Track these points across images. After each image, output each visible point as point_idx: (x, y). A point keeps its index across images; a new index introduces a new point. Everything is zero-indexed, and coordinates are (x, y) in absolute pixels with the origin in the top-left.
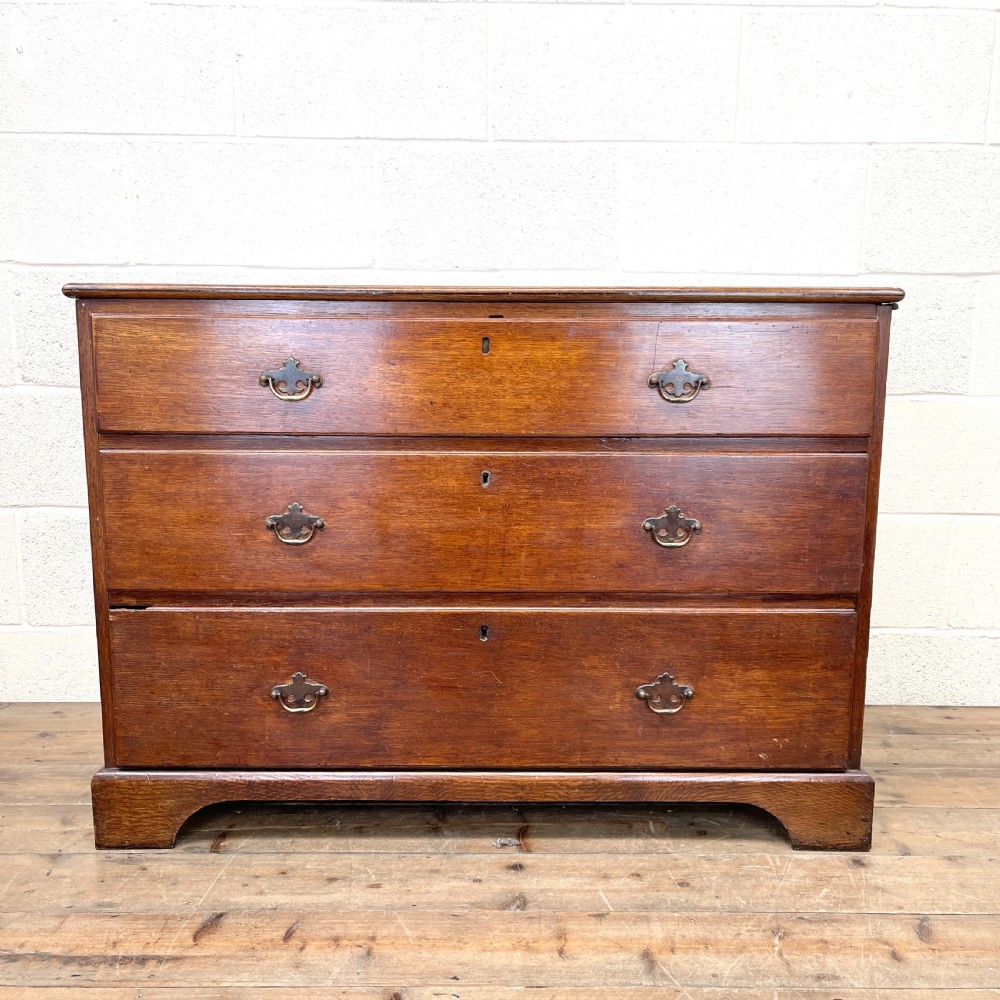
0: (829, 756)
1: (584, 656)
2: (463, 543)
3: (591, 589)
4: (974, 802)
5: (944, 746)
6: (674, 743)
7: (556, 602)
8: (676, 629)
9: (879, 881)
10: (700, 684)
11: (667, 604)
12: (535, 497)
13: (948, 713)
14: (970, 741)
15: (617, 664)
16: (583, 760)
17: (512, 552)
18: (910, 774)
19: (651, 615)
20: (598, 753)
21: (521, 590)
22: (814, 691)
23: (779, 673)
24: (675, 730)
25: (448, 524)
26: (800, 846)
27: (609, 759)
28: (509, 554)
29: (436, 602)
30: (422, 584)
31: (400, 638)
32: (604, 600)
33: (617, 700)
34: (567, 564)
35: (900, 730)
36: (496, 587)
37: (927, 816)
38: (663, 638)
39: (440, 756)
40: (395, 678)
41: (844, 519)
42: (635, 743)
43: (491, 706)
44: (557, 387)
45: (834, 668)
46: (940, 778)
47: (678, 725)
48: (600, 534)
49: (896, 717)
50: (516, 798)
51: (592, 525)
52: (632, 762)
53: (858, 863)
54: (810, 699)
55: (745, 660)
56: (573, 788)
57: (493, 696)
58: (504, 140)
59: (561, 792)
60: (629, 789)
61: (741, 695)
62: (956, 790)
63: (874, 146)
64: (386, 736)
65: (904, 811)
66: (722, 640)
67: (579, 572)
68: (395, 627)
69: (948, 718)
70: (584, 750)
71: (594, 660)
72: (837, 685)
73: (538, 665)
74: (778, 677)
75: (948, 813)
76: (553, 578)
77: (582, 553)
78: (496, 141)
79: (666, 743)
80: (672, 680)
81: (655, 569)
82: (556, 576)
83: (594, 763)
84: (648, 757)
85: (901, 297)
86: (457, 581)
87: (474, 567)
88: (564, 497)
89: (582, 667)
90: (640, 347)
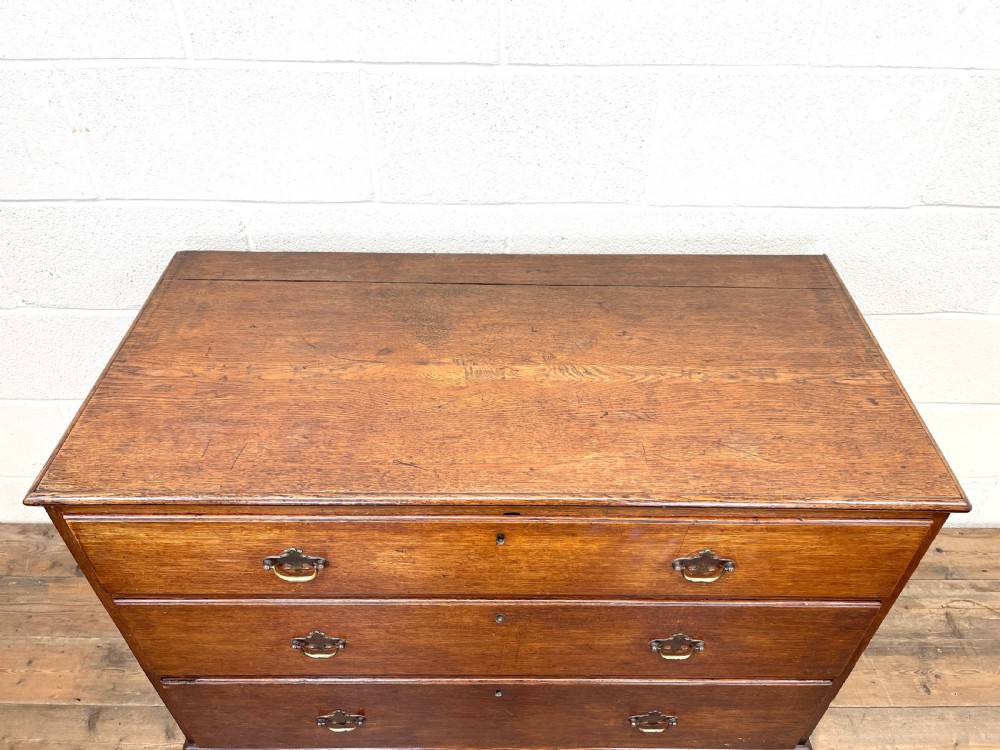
0: (782, 745)
1: (586, 703)
2: (479, 652)
4: (886, 698)
10: (684, 716)
12: (548, 628)
15: (614, 707)
17: (525, 656)
22: (781, 719)
23: (754, 711)
25: (464, 642)
28: (522, 658)
31: (424, 695)
34: (575, 662)
36: (510, 673)
38: (656, 696)
40: (422, 713)
41: (842, 641)
43: (504, 724)
44: (575, 566)
48: (609, 648)
54: (776, 722)
55: (725, 705)
57: (506, 720)
58: (519, 64)
61: (717, 720)
62: (874, 677)
63: (973, 72)
64: (417, 736)
68: (420, 690)
71: (595, 705)
72: (801, 717)
73: (546, 707)
74: (751, 713)
75: (864, 716)
76: (562, 669)
77: (590, 657)
78: (510, 64)
80: (660, 715)
86: (474, 670)
87: (489, 664)
88: (576, 628)
89: (583, 708)
90: (666, 541)
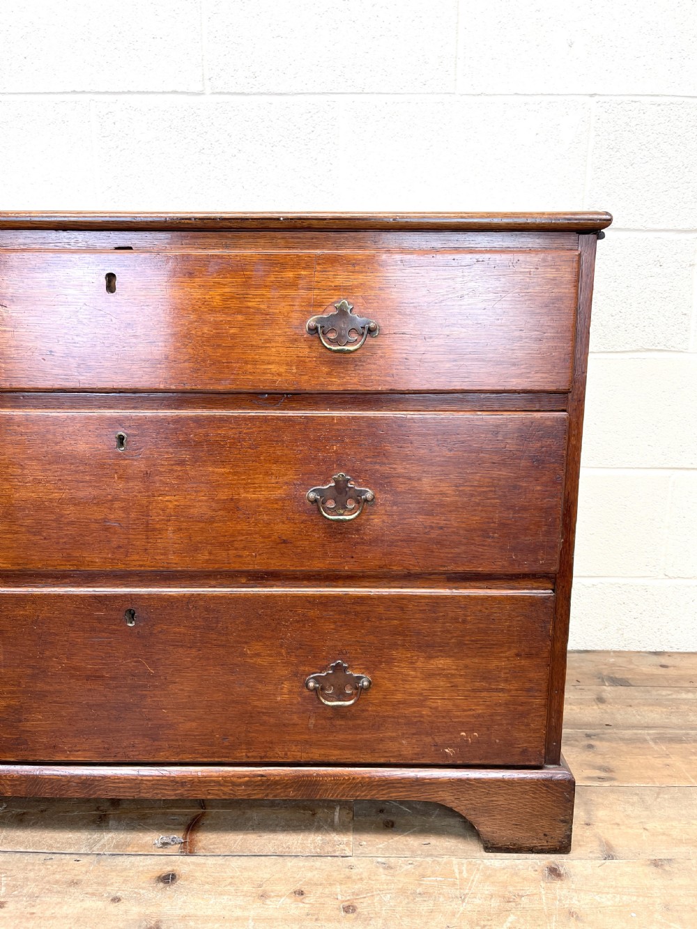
0: (524, 752)
1: (246, 643)
2: (99, 516)
3: (250, 568)
4: (686, 779)
5: (658, 703)
6: (350, 737)
7: (213, 583)
8: (348, 613)
9: (574, 901)
10: (378, 673)
11: (340, 583)
12: (182, 463)
13: (664, 660)
14: (684, 696)
15: (283, 651)
16: (249, 754)
17: (158, 526)
18: (622, 739)
19: (321, 596)
20: (266, 747)
21: (170, 570)
22: (506, 680)
23: (467, 661)
24: (350, 723)
25: (81, 494)
26: (491, 847)
27: (278, 753)
28: (154, 530)
29: (75, 582)
30: (56, 563)
31: (35, 622)
32: (267, 580)
33: (285, 691)
34: (222, 539)
35: (616, 682)
36: (141, 566)
37: (635, 799)
38: (335, 622)
39: (89, 750)
40: (33, 667)
41: (539, 488)
42: (307, 737)
43: (143, 697)
44: (200, 333)
45: (529, 656)
46: (651, 743)
47: (354, 717)
48: (259, 506)
49: (613, 665)
50: (175, 795)
51: (249, 496)
52: (304, 757)
53: (554, 872)
54: (502, 690)
55: (429, 647)
56: (240, 785)
57: (145, 686)
58: (220, 93)
59: (225, 789)
60: (301, 786)
61: (424, 685)
62: (668, 761)
63: (597, 98)
64: (28, 729)
65: (612, 791)
66: (401, 624)
67: (236, 549)
68: (29, 610)
69: (663, 666)
70: (249, 744)
71: (258, 647)
72: (531, 675)
73: (194, 652)
74: (466, 667)
75: (658, 794)
76: (207, 556)
77: (239, 527)
78: (213, 93)
79: (341, 737)
80: (345, 669)
81: (324, 545)
82: (210, 553)
83: (261, 758)
84: (322, 752)
85: (607, 223)
86: (96, 559)
87: (114, 544)
88: (215, 463)
89: (243, 655)
90: (293, 285)
